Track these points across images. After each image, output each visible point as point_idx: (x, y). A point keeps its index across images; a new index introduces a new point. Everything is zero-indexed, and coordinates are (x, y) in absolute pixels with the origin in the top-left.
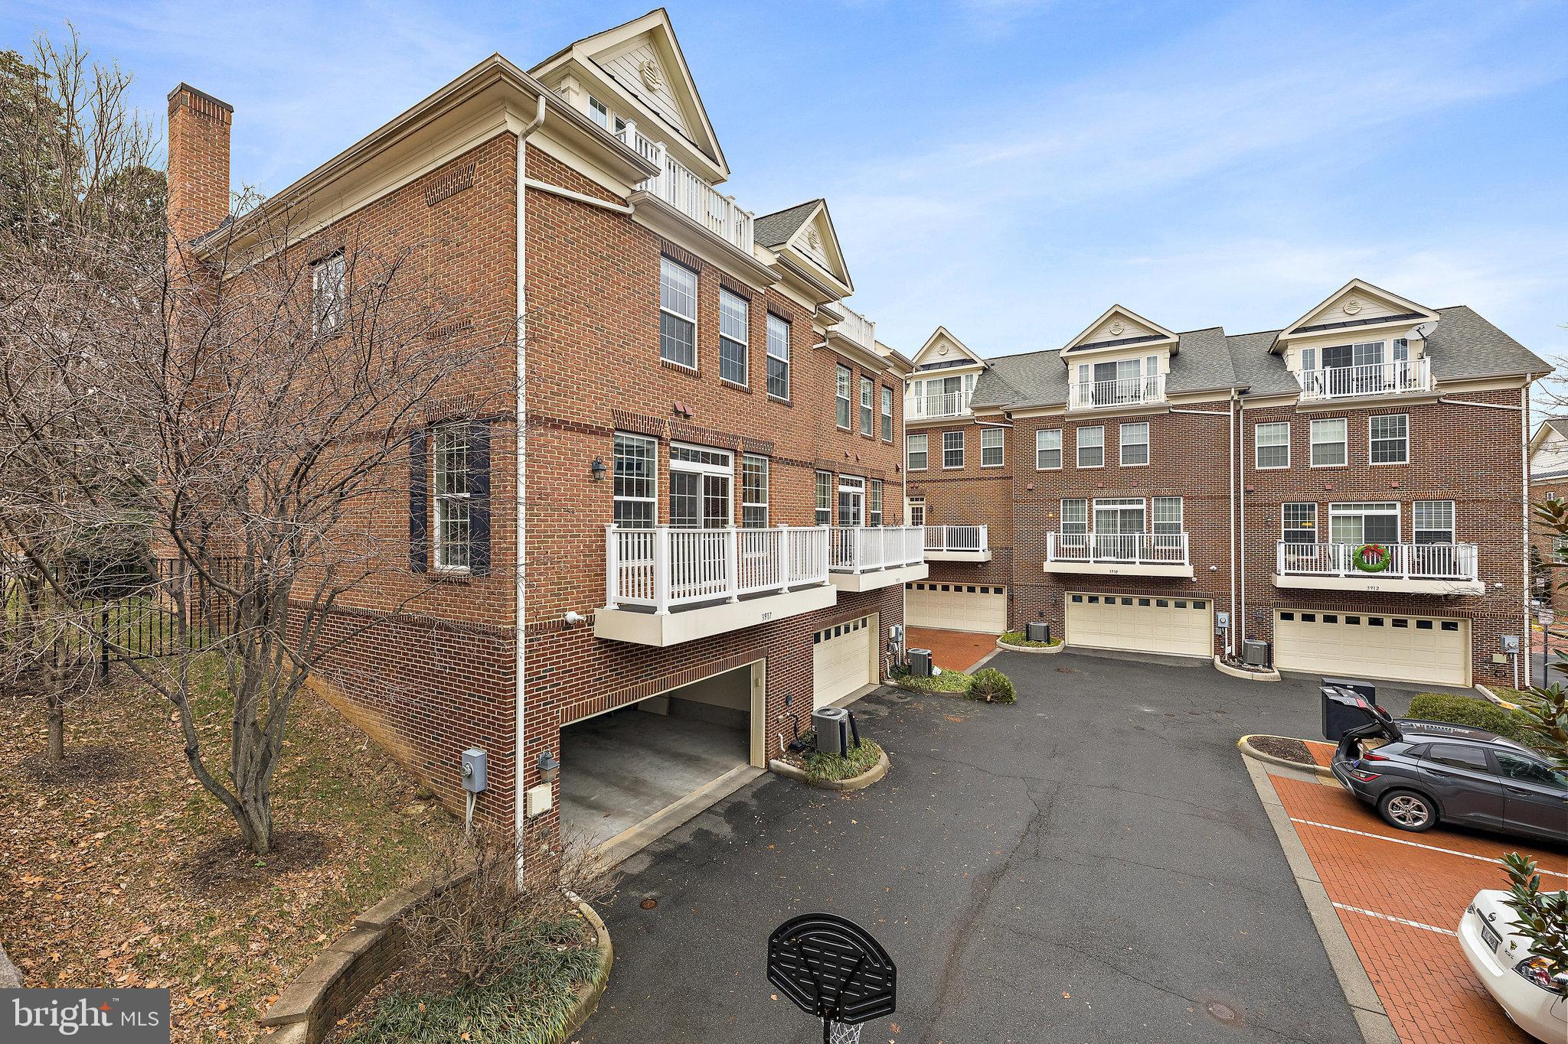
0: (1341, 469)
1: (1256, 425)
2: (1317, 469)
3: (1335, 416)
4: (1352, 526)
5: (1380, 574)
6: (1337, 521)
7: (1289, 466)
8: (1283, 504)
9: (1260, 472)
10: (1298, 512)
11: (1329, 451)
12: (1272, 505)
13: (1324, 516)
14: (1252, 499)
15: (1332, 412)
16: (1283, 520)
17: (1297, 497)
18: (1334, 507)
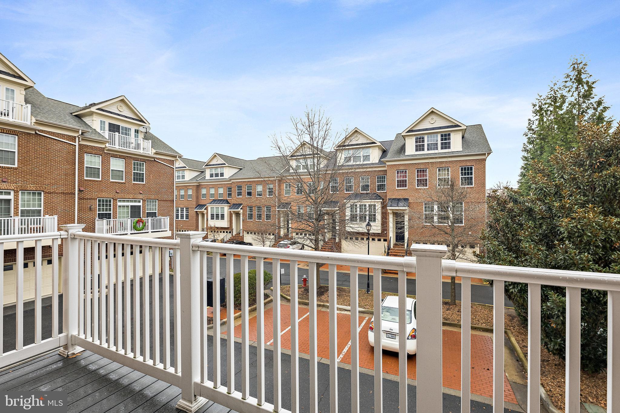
0: (122, 183)
1: (85, 154)
2: (113, 182)
3: (120, 157)
4: (126, 210)
5: (142, 231)
6: (120, 208)
7: (100, 179)
8: (98, 199)
9: (87, 180)
10: (105, 203)
11: (118, 173)
12: (93, 199)
13: (115, 206)
14: (82, 195)
15: (120, 156)
16: (97, 208)
17: (105, 195)
18: (120, 201)
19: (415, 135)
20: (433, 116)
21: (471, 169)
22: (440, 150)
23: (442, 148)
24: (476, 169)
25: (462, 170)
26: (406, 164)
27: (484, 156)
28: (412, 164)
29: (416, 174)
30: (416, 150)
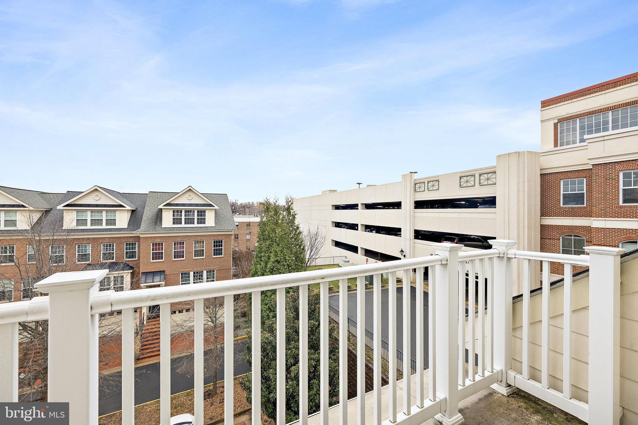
19: (172, 209)
20: (190, 193)
21: (222, 242)
22: (196, 225)
23: (198, 223)
24: (226, 242)
25: (214, 243)
26: (162, 237)
27: (231, 232)
28: (169, 236)
29: (173, 246)
30: (174, 223)
